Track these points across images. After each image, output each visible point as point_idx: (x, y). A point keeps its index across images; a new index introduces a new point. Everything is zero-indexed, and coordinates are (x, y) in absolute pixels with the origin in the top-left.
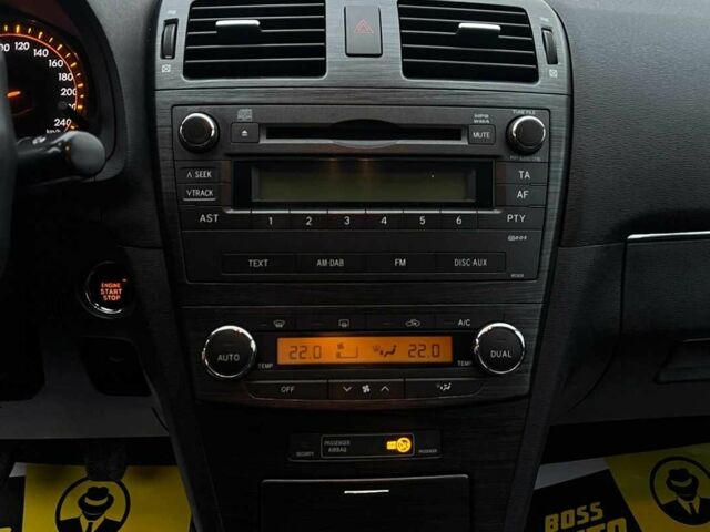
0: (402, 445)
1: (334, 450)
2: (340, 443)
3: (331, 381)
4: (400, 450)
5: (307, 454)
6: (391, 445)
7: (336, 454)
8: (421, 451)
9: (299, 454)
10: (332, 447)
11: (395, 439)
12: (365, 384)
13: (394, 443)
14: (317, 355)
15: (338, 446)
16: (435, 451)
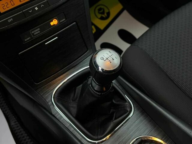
0: (54, 22)
1: (36, 33)
2: (37, 30)
3: (23, 11)
4: (55, 24)
5: (28, 39)
6: (52, 24)
7: (37, 34)
8: (61, 21)
9: (26, 40)
10: (35, 33)
11: (52, 21)
12: (35, 7)
13: (52, 22)
14: (13, 4)
15: (36, 32)
16: (64, 19)
